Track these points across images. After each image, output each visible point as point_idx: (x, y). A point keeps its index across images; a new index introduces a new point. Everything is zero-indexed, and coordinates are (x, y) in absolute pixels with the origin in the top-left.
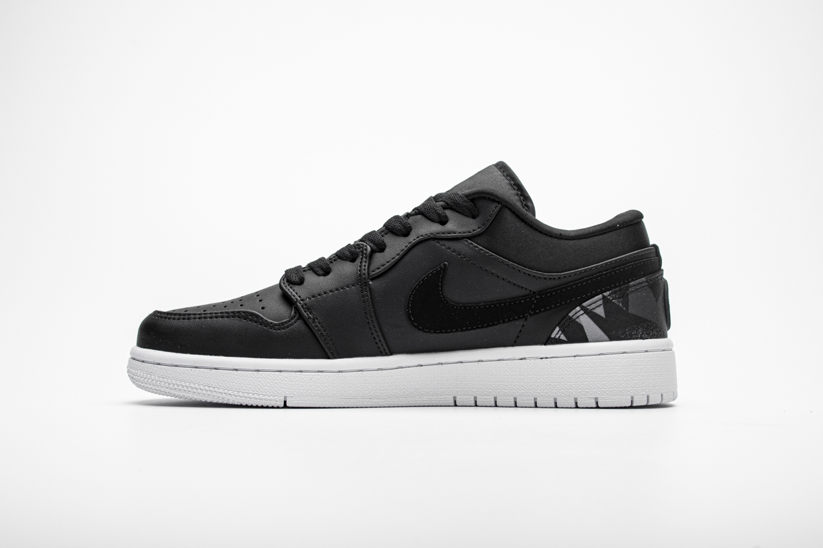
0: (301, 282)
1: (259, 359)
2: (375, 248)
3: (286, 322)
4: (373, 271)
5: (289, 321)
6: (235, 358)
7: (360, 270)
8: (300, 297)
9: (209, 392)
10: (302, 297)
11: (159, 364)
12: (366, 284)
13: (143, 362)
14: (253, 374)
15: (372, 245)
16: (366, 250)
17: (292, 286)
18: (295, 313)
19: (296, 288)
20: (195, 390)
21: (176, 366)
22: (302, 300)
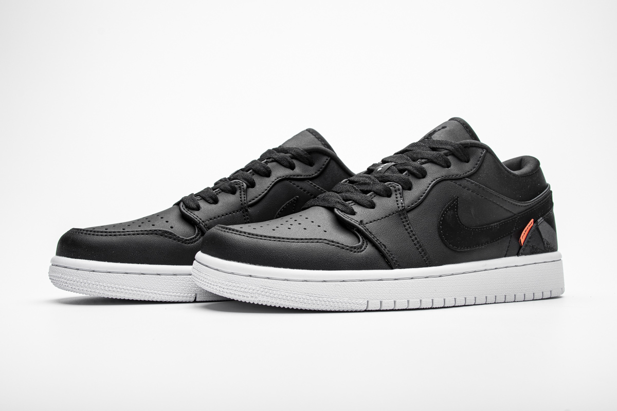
0: (198, 208)
1: (175, 266)
2: (249, 184)
3: (193, 238)
4: (250, 201)
5: (195, 237)
6: (157, 265)
7: (241, 201)
8: (201, 219)
9: (139, 292)
10: (203, 219)
11: (94, 271)
12: (247, 211)
13: (78, 269)
14: (172, 277)
15: (247, 182)
16: (243, 186)
17: (192, 211)
18: (198, 231)
19: (196, 213)
20: (127, 291)
21: (109, 272)
22: (203, 222)
